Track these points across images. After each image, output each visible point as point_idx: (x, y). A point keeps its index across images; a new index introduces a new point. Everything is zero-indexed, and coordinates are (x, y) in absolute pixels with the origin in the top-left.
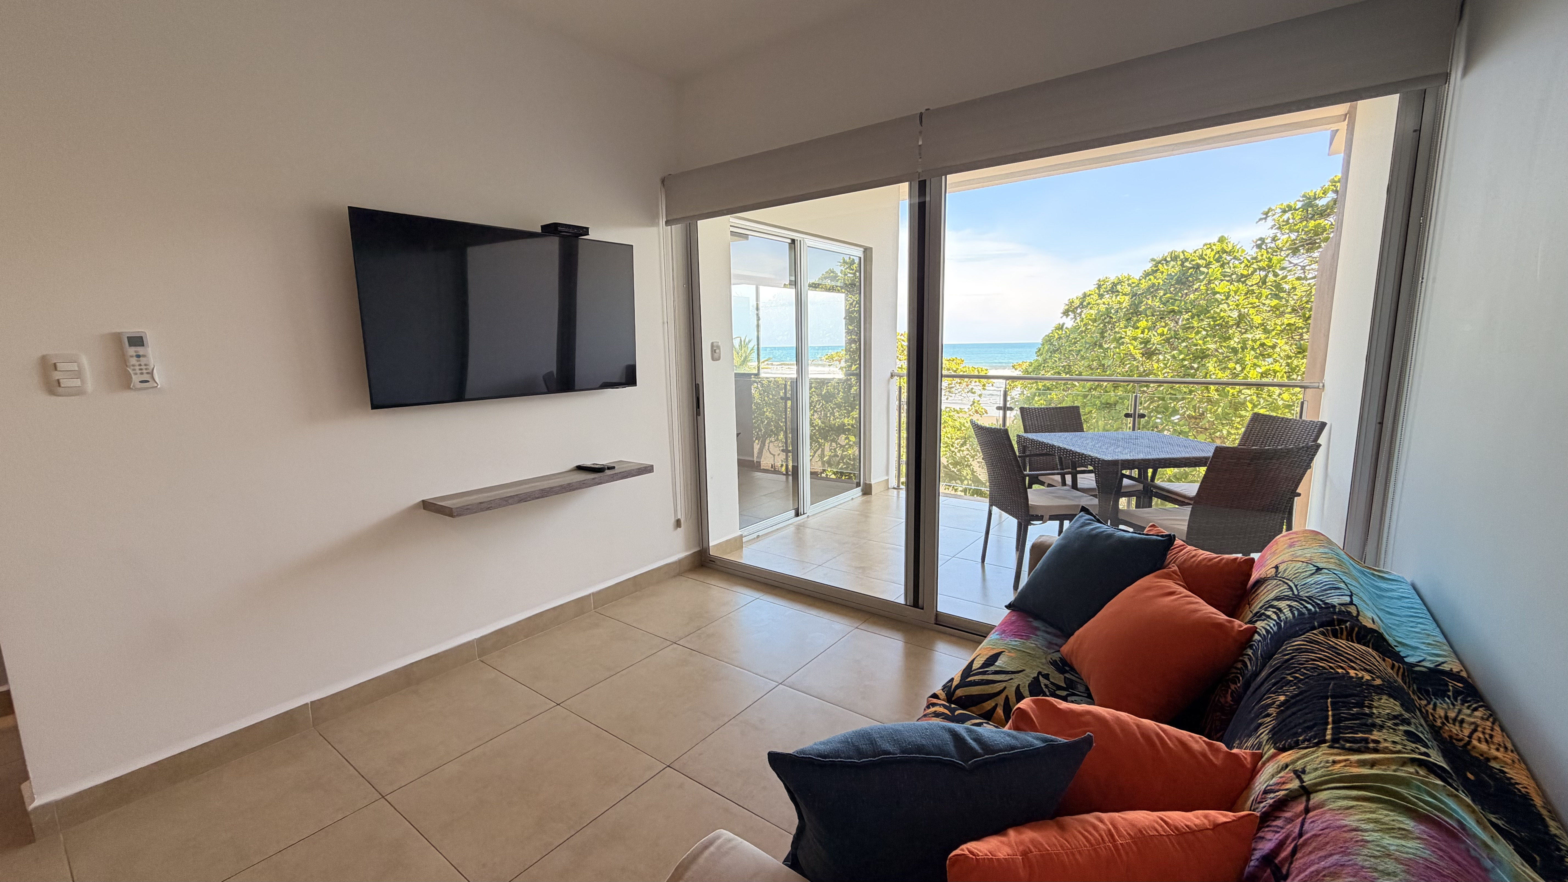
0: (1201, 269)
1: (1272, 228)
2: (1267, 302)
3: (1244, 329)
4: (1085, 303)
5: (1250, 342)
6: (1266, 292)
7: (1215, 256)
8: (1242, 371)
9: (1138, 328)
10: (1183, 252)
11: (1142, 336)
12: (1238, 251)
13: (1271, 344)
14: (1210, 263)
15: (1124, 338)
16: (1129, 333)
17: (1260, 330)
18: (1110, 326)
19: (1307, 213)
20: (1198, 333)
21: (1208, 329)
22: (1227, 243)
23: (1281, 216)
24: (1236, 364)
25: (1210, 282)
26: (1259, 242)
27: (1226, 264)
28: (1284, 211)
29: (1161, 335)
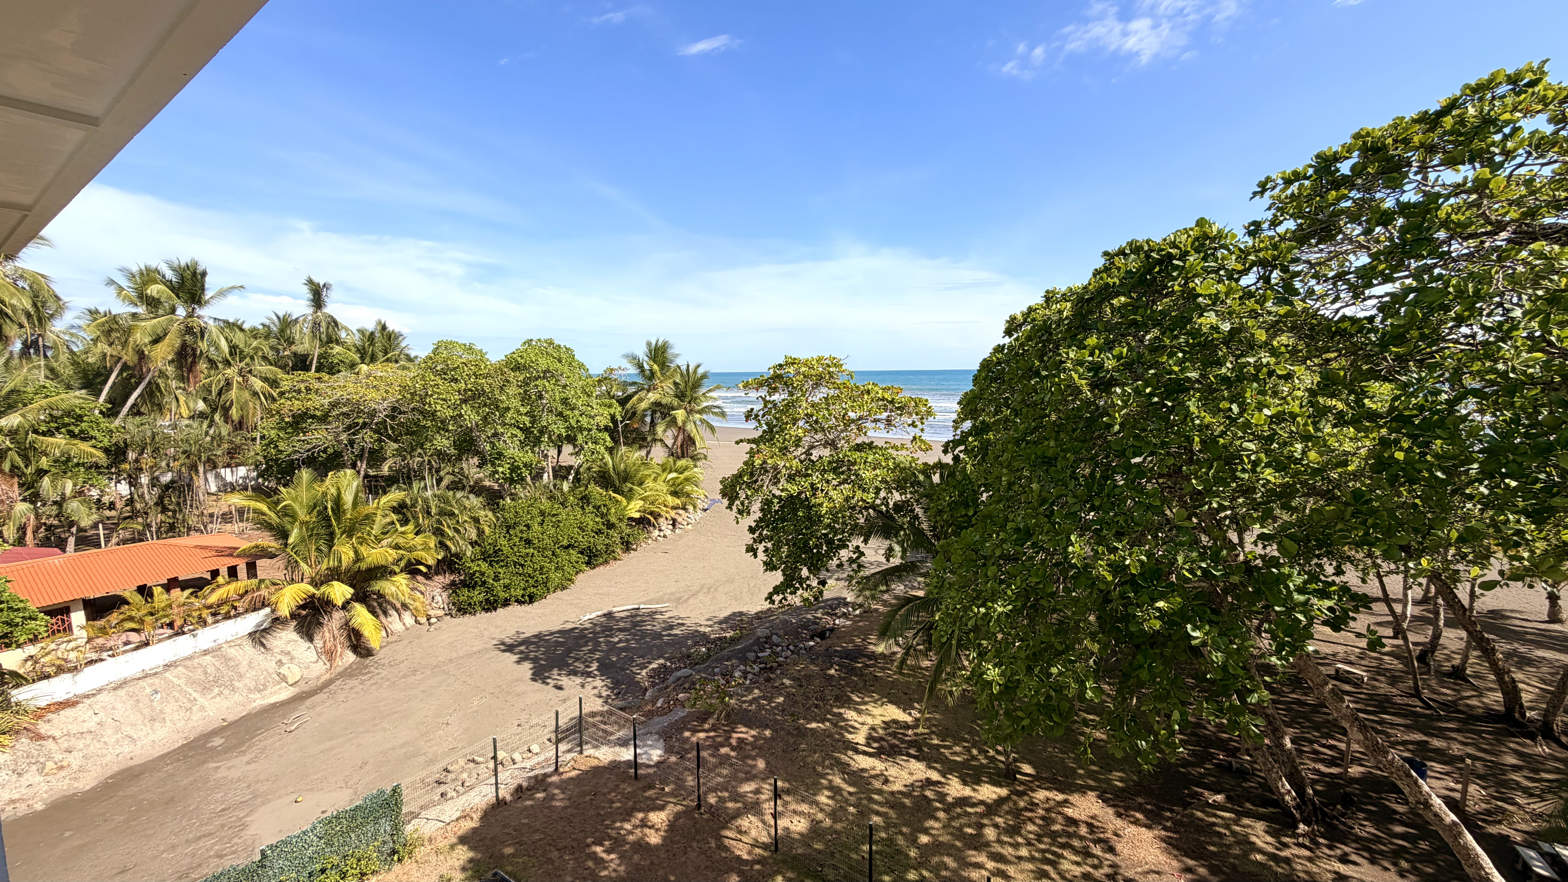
0: (1175, 262)
1: (1270, 208)
2: (1274, 309)
3: (1238, 350)
4: (1029, 319)
5: (1253, 370)
6: (1270, 295)
7: (1193, 244)
8: (1241, 414)
9: (1085, 348)
10: (1147, 242)
11: (1090, 359)
12: (1226, 237)
13: (1284, 372)
14: (1187, 253)
15: (1065, 362)
16: (1072, 355)
17: (1266, 352)
18: (1051, 346)
19: (1322, 185)
20: (1171, 355)
21: (1187, 349)
22: (1209, 227)
23: (1282, 191)
24: (1231, 403)
25: (1188, 280)
26: (1252, 228)
27: (1209, 255)
28: (1288, 182)
29: (1119, 357)
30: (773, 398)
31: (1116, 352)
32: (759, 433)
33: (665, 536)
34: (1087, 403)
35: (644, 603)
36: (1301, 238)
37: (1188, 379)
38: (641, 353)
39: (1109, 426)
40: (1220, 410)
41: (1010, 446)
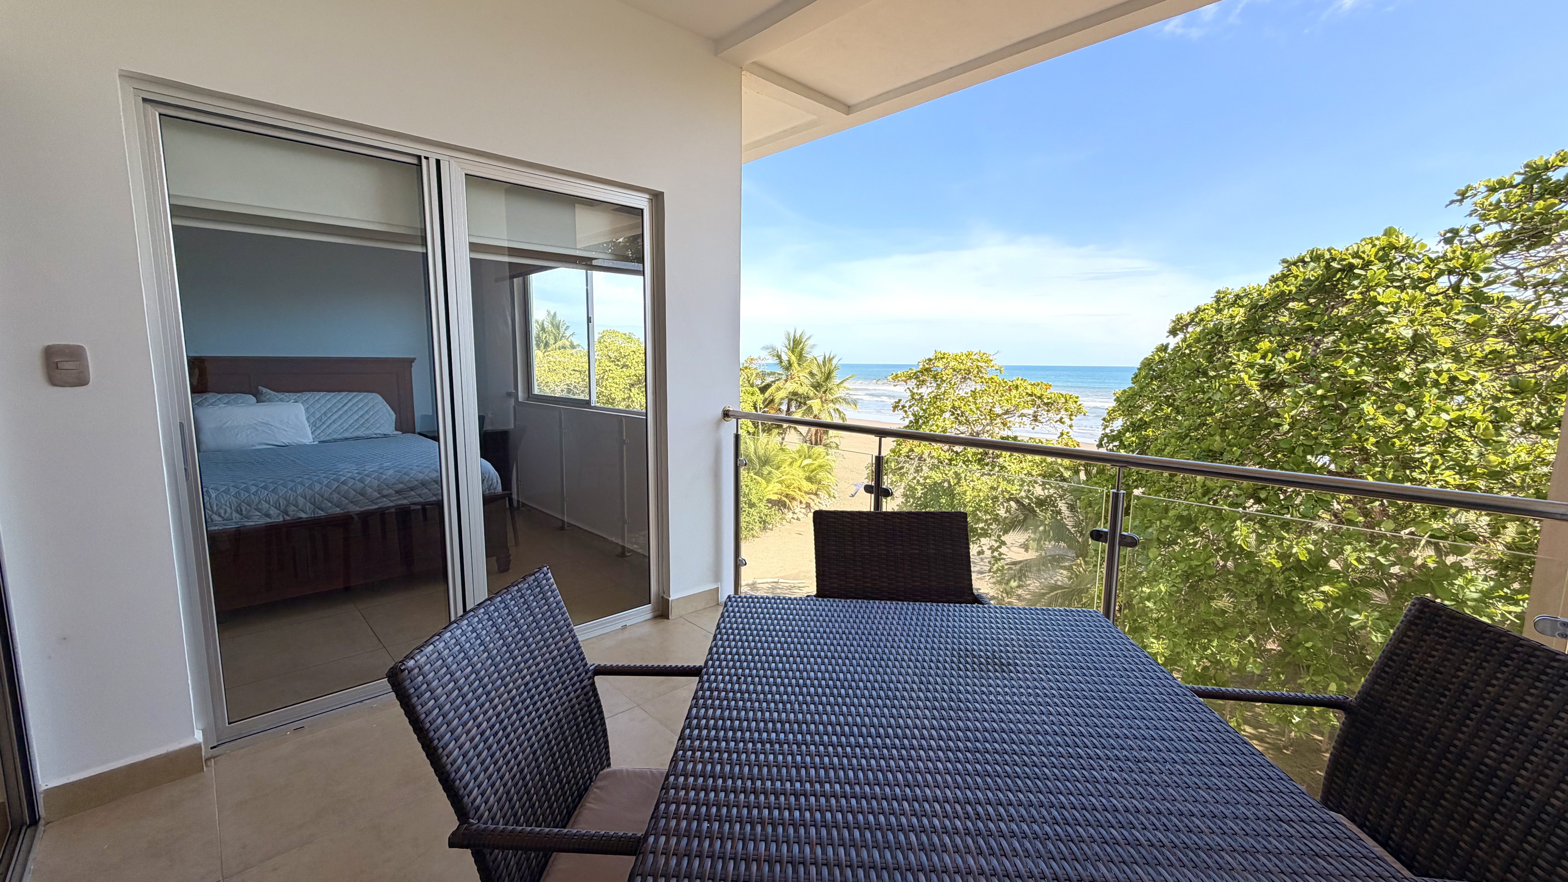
0: (1356, 271)
1: (1470, 215)
2: (1461, 317)
3: (1421, 356)
4: (1197, 320)
5: (1433, 375)
6: (1459, 303)
7: (1377, 253)
8: (1417, 417)
9: (1256, 351)
10: (1329, 250)
11: (1262, 361)
12: (1415, 246)
13: (1466, 379)
14: (1370, 263)
15: (1235, 364)
16: (1242, 357)
17: (1448, 358)
18: (1220, 348)
19: (1531, 192)
20: (1346, 361)
21: (1365, 354)
22: (1397, 236)
23: (1486, 198)
24: (1407, 407)
25: (1369, 289)
26: (1449, 235)
27: (1394, 265)
28: (1492, 190)
29: (1292, 361)
30: (920, 391)
31: (1289, 355)
32: (907, 422)
33: (798, 519)
34: (1257, 403)
35: (782, 578)
36: (1506, 245)
37: (1365, 382)
38: (781, 345)
39: (1278, 426)
40: (1395, 413)
41: (1173, 440)
